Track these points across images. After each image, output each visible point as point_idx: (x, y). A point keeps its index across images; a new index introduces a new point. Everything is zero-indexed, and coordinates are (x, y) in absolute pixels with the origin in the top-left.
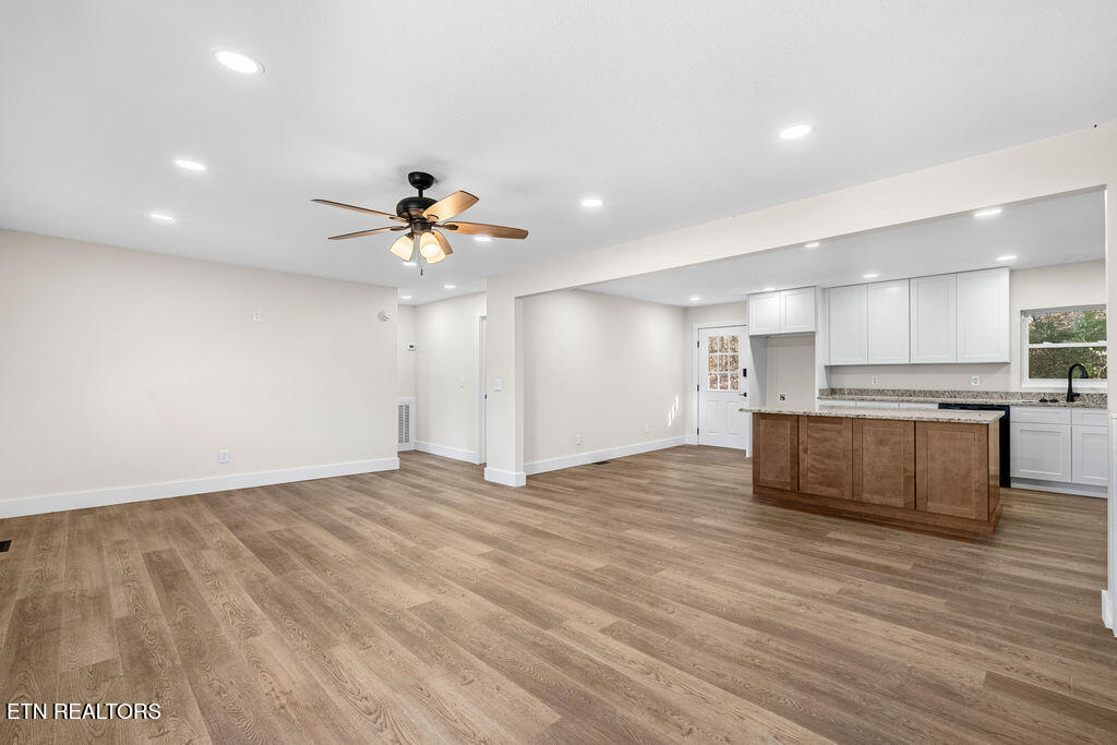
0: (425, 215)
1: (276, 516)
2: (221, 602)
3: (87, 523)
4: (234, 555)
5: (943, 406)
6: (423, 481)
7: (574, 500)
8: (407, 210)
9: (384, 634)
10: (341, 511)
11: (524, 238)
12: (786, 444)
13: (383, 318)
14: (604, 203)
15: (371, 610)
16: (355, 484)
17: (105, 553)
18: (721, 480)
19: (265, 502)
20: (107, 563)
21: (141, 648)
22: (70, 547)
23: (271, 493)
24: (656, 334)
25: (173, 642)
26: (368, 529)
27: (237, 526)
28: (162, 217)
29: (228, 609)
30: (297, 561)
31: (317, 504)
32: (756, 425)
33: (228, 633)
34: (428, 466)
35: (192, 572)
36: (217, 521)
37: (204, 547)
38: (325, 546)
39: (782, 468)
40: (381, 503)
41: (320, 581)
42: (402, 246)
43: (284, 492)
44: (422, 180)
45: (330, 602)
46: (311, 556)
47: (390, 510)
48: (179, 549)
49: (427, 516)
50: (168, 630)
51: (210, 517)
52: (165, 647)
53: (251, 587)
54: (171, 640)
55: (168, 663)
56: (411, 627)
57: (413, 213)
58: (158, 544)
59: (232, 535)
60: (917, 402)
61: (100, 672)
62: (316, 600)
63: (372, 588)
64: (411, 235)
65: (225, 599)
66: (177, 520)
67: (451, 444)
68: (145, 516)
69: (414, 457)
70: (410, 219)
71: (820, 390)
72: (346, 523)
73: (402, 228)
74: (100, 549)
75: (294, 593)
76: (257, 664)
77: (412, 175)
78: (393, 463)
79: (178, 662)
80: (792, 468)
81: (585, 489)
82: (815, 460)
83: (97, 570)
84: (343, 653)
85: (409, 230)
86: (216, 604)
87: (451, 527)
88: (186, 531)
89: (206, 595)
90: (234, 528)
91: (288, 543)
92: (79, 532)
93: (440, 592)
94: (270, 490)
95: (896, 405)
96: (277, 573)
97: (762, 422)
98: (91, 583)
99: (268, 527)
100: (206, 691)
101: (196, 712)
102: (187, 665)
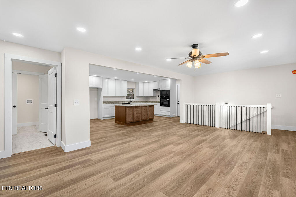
2: (242, 174)
5: (123, 104)
12: (131, 113)
21: (274, 175)
25: (264, 171)
50: (263, 175)
52: (267, 171)
54: (264, 172)
55: (268, 168)
82: (136, 115)
97: (128, 109)
100: (264, 160)
101: (268, 159)
102: (264, 165)
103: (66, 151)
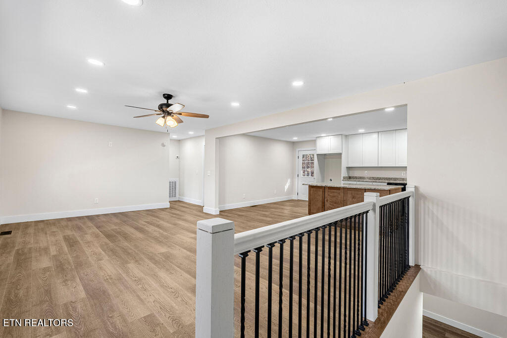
0: (168, 110)
1: (116, 224)
2: (90, 251)
3: (41, 226)
4: (97, 236)
5: (389, 184)
6: (178, 212)
7: (236, 219)
8: (162, 108)
9: (146, 260)
10: (141, 223)
11: (208, 118)
12: (320, 198)
13: (163, 145)
14: (240, 104)
15: (144, 254)
16: (150, 213)
17: (48, 235)
18: (299, 213)
19: (112, 219)
20: (49, 239)
21: (60, 263)
22: (35, 233)
23: (115, 216)
24: (279, 153)
26: (151, 229)
27: (100, 227)
28: (72, 107)
29: (92, 253)
30: (120, 239)
31: (133, 220)
32: (310, 191)
33: (92, 260)
34: (182, 206)
35: (81, 242)
36: (92, 225)
37: (86, 234)
38: (132, 234)
39: (319, 208)
40: (158, 220)
41: (128, 245)
42: (160, 121)
43: (120, 215)
44: (168, 97)
45: (130, 251)
46: (126, 237)
47: (161, 222)
48: (77, 235)
49: (175, 224)
50: (70, 258)
51: (90, 224)
52: (69, 263)
53: (102, 246)
54: (71, 261)
55: (70, 267)
56: (157, 259)
57: (164, 109)
58: (69, 232)
59: (97, 230)
60: (379, 182)
61: (46, 270)
62: (125, 251)
63: (147, 247)
64: (164, 117)
65: (92, 250)
66: (76, 225)
67: (192, 198)
68: (64, 223)
69: (177, 203)
70: (163, 111)
71: (343, 177)
72: (142, 227)
73: (161, 114)
74: (46, 234)
75: (117, 248)
76: (101, 268)
77: (164, 95)
78: (168, 205)
79: (73, 267)
80: (322, 207)
81: (243, 216)
82: (330, 204)
83: (44, 240)
84: (131, 266)
85: (163, 115)
86: (88, 251)
87: (183, 228)
88: (79, 228)
89: (85, 249)
90: (98, 227)
91: (119, 233)
92: (38, 228)
93: (172, 249)
94: (115, 215)
95: (371, 183)
96: (112, 242)
97: (312, 189)
98: (43, 244)
99: (111, 227)
100: (82, 275)
101: (78, 280)
102: (76, 268)
103: (204, 211)
